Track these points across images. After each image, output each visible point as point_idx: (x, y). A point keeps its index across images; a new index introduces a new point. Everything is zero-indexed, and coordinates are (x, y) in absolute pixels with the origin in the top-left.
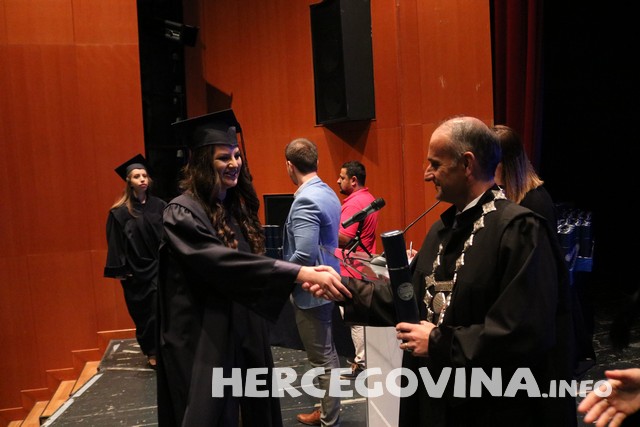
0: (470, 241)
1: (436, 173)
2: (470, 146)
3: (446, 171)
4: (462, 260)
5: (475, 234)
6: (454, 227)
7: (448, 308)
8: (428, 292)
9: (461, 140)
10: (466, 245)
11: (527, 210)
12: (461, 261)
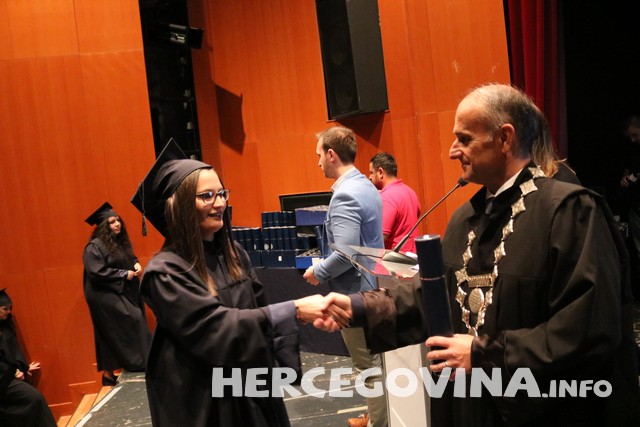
0: (509, 228)
1: (466, 150)
2: (509, 117)
3: (480, 147)
4: (503, 249)
5: (515, 218)
6: (487, 211)
7: (489, 307)
8: (460, 289)
9: (499, 110)
10: (505, 232)
11: (579, 187)
12: (501, 251)
